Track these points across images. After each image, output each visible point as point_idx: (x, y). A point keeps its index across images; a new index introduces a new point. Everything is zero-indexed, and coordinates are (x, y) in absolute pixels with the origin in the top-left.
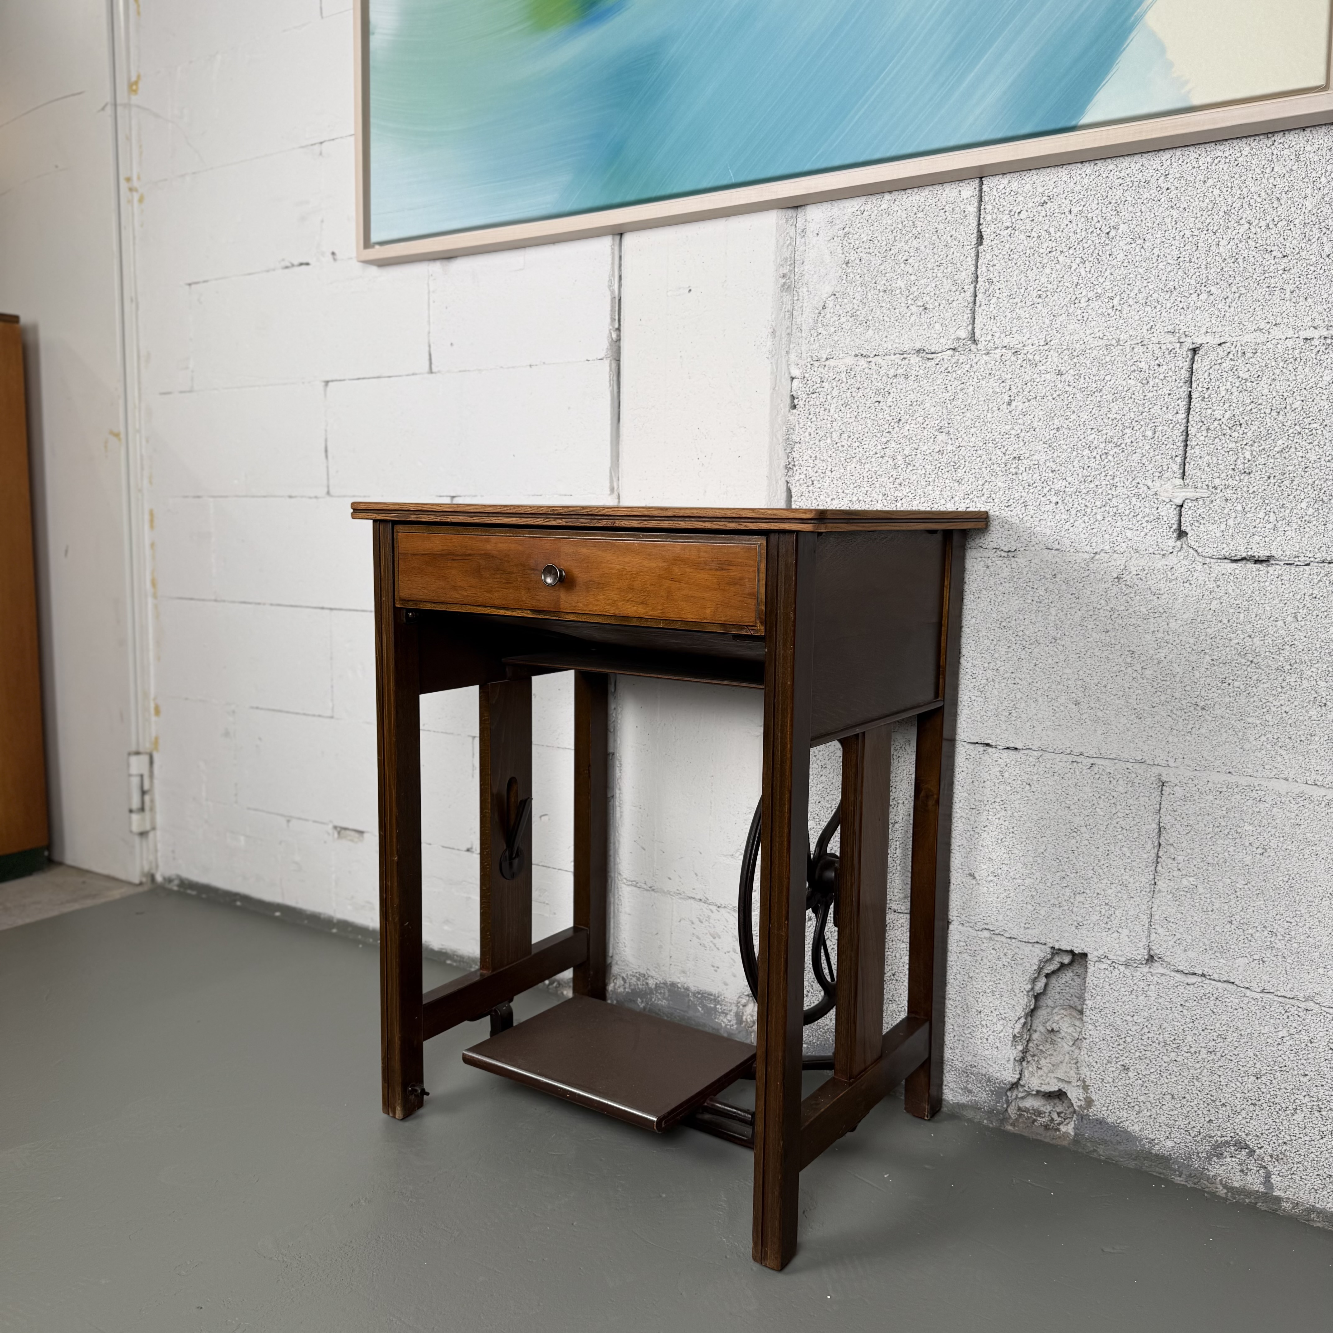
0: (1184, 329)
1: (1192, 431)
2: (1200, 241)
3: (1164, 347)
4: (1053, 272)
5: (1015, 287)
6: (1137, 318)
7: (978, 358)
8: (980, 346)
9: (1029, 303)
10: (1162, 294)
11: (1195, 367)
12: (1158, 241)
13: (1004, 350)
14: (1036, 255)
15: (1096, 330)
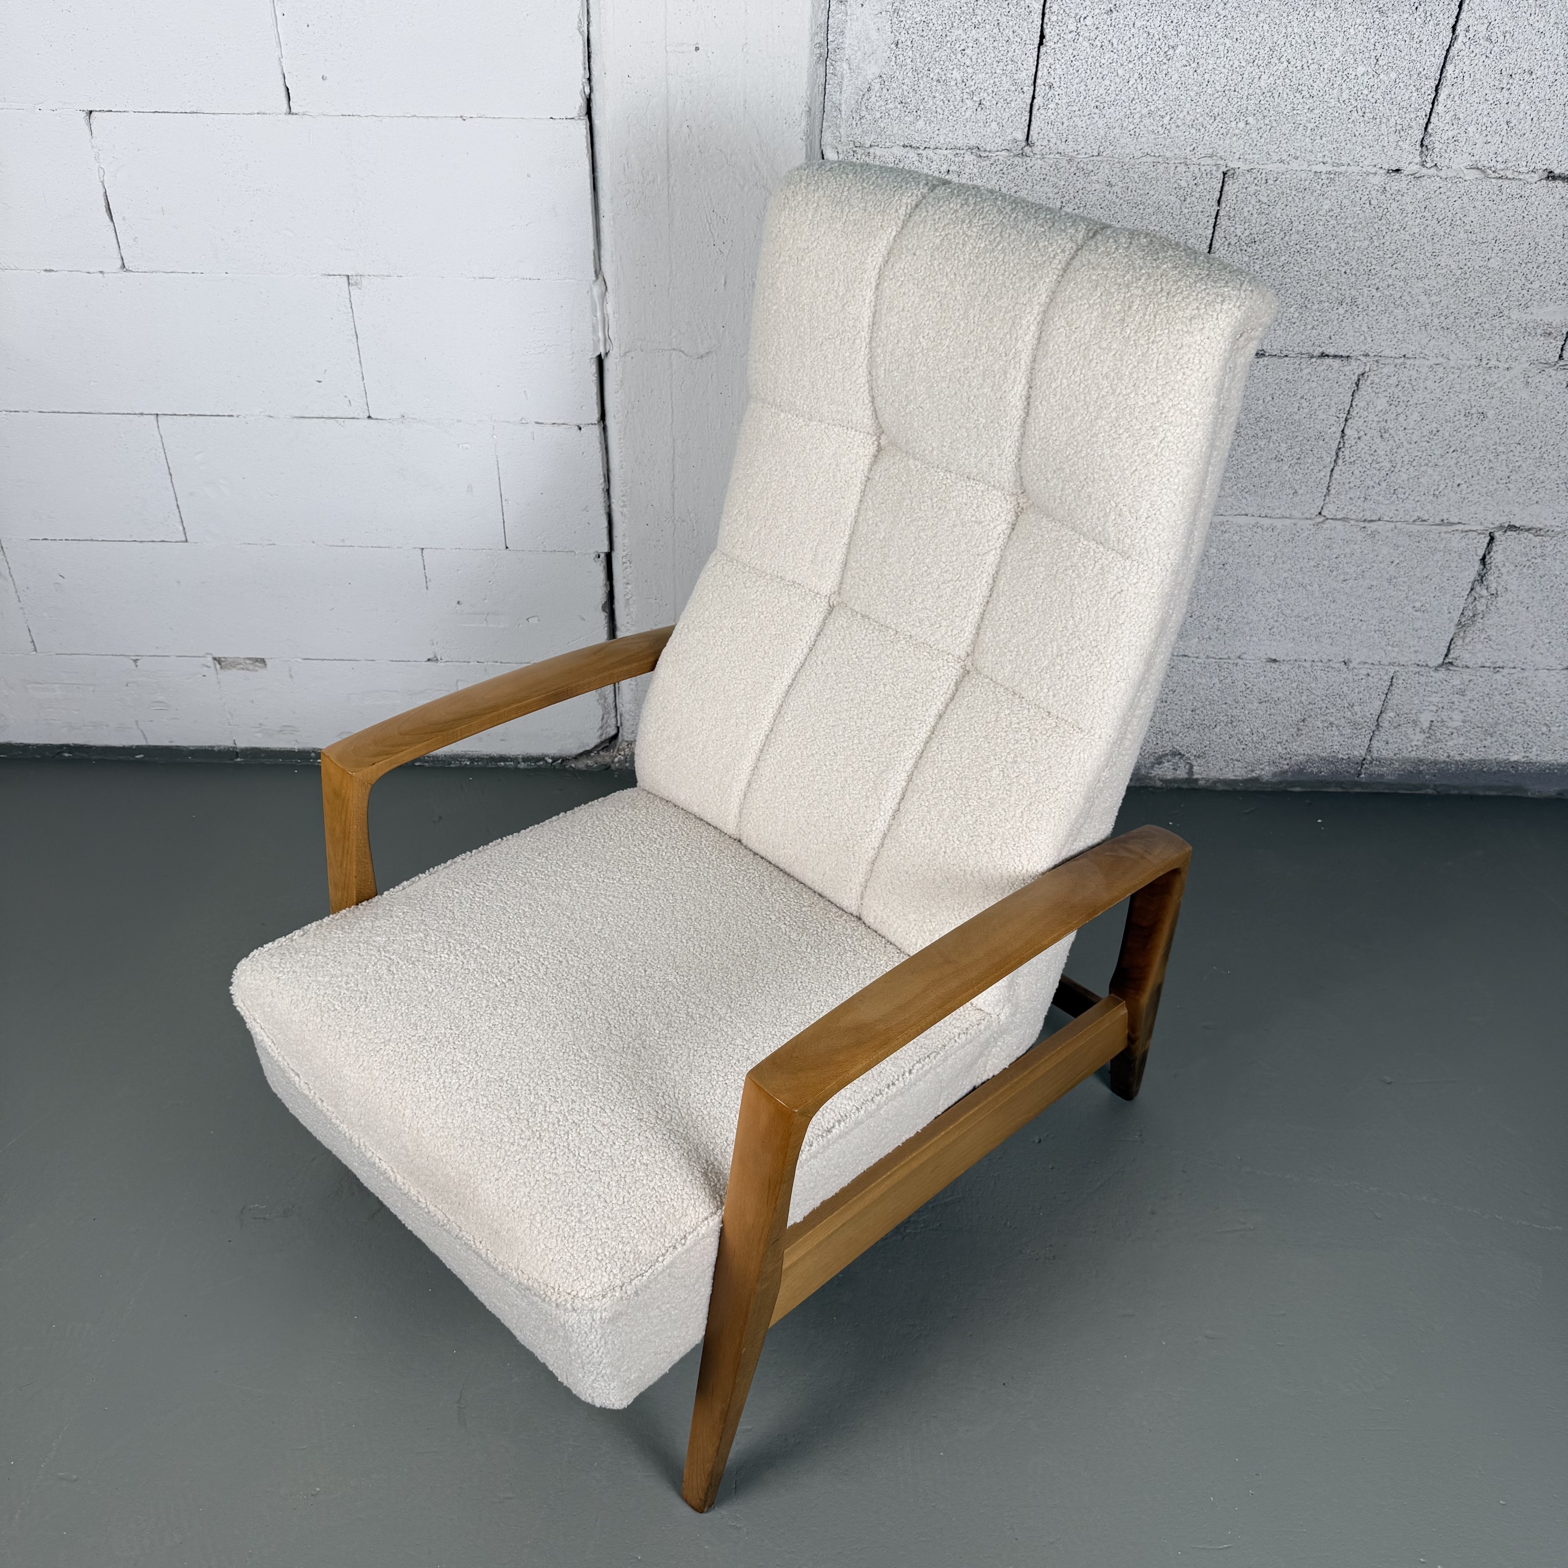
0: (1221, 153)
1: (1216, 245)
2: (1246, 73)
3: (1203, 169)
4: (1112, 84)
5: (1074, 94)
6: (1183, 138)
7: (1033, 162)
8: (1035, 149)
9: (1086, 112)
10: (1208, 119)
11: (1226, 188)
12: (1210, 67)
13: (1057, 156)
14: (1097, 65)
15: (1146, 146)
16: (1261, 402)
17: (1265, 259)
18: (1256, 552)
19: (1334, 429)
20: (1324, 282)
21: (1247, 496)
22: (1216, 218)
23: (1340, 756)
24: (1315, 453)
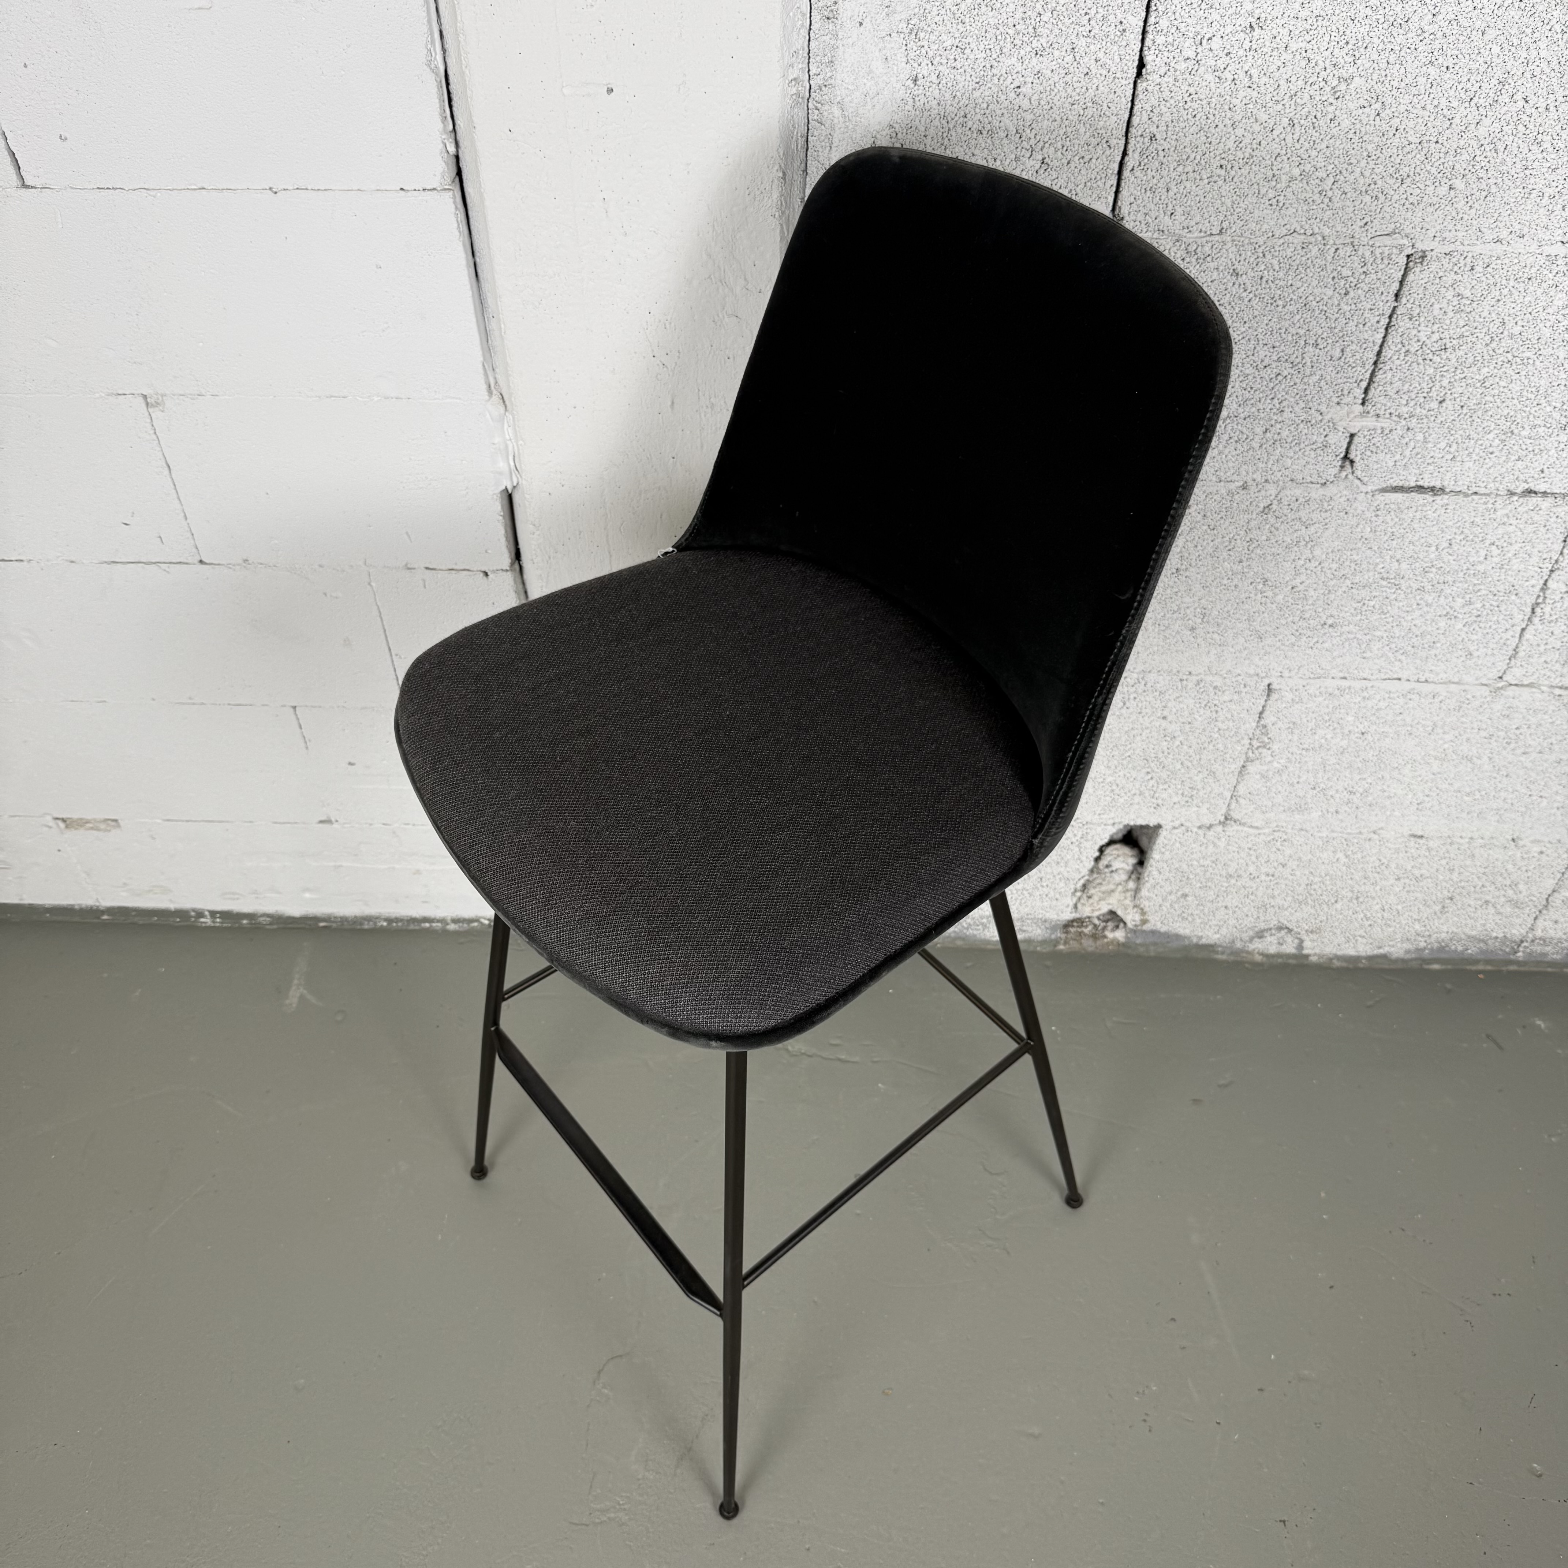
0: (1408, 230)
1: (1387, 352)
2: (1457, 116)
3: (1377, 251)
5: (1188, 149)
9: (1205, 174)
12: (1402, 109)
15: (1293, 220)
16: (1434, 548)
17: (1458, 371)
18: (1409, 720)
19: (1533, 582)
20: (1543, 401)
21: (1403, 658)
22: (1390, 317)
23: (1494, 934)
24: (1502, 608)
